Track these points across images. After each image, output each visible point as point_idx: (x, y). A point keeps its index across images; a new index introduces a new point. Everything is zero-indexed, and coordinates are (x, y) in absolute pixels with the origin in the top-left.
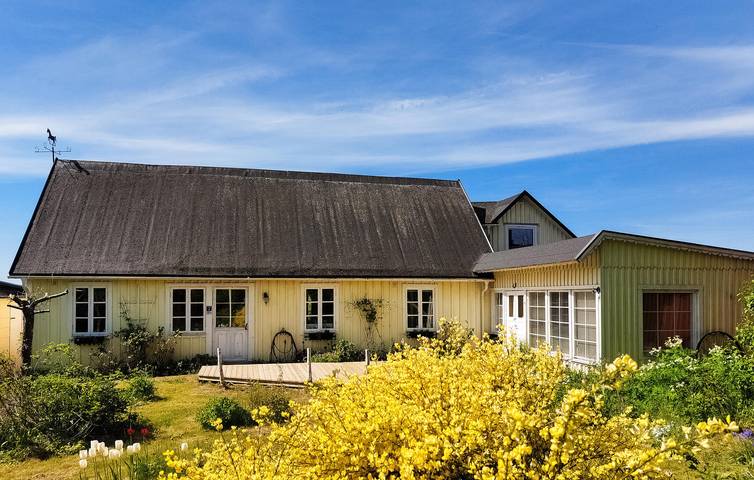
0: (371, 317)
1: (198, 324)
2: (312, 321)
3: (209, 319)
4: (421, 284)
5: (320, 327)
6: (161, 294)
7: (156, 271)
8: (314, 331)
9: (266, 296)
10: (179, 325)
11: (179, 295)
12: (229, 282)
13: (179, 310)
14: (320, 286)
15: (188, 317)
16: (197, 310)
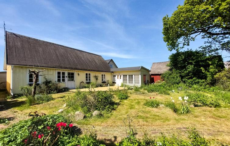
0: (97, 79)
1: (64, 80)
2: (87, 80)
3: (66, 79)
4: (103, 73)
5: (88, 81)
6: (54, 73)
7: (54, 67)
8: (87, 82)
9: (79, 74)
10: (59, 80)
11: (59, 73)
12: (71, 71)
13: (59, 77)
14: (88, 73)
15: (61, 79)
16: (63, 77)
